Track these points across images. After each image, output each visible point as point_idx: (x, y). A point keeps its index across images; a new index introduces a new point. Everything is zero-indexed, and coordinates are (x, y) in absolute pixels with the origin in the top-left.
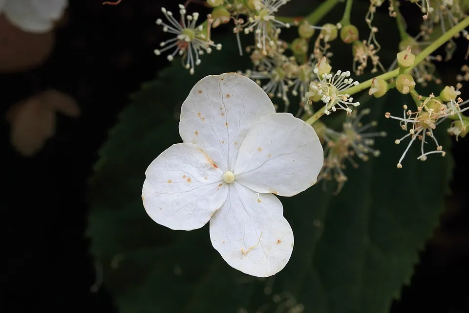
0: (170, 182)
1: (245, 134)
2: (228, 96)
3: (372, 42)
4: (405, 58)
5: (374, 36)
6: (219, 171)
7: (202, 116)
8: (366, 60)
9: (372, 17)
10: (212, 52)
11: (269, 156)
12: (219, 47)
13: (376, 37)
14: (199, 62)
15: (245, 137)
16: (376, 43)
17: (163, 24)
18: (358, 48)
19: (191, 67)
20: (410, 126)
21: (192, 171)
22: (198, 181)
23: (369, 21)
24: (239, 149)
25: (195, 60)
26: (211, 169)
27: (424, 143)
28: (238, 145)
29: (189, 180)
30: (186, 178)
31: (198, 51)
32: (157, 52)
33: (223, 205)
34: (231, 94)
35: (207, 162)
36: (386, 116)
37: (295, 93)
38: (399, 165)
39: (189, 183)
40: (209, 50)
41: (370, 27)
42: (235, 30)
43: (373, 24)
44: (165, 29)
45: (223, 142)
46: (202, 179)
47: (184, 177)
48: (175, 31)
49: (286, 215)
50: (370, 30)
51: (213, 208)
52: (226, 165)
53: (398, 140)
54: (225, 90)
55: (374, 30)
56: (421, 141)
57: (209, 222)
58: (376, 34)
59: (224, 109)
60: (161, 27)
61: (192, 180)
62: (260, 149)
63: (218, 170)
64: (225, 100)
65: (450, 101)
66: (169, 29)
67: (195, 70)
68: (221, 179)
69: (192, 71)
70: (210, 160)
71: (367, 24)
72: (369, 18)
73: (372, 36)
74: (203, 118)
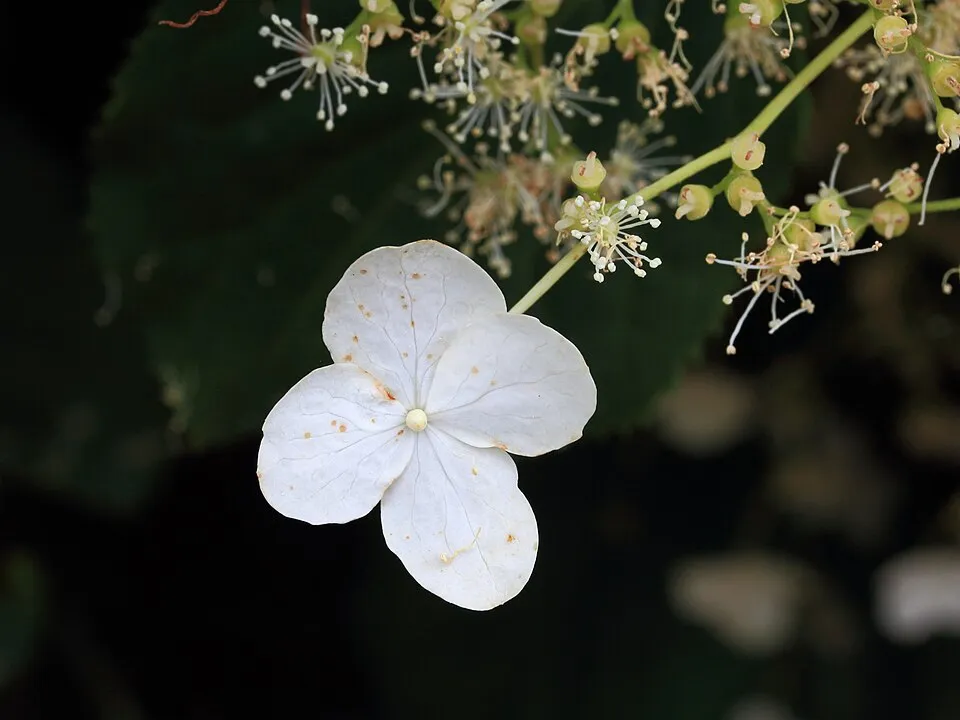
0: (307, 436)
1: (446, 341)
2: (416, 276)
3: (677, 60)
4: (747, 158)
5: (680, 46)
6: (398, 407)
7: (367, 309)
8: (664, 97)
9: (678, 13)
10: (369, 95)
11: (493, 384)
12: (383, 87)
13: (684, 48)
14: (342, 109)
15: (447, 346)
16: (685, 60)
17: (273, 34)
18: (649, 64)
19: (327, 117)
20: (752, 275)
21: (349, 411)
22: (361, 430)
23: (670, 18)
24: (436, 367)
25: (335, 106)
26: (381, 403)
27: (778, 300)
28: (433, 358)
29: (343, 428)
30: (338, 425)
31: (341, 86)
32: (261, 82)
33: (406, 469)
34: (421, 274)
35: (375, 392)
36: (707, 260)
37: (523, 136)
38: (731, 349)
39: (342, 434)
40: (364, 91)
41: (673, 28)
42: (415, 51)
43: (679, 24)
44: (277, 42)
45: (406, 355)
46: (367, 425)
47: (334, 423)
48: (295, 47)
49: (523, 485)
50: (674, 36)
51: (388, 476)
52: (411, 396)
53: (728, 296)
54: (409, 266)
55: (682, 34)
56: (771, 295)
57: (379, 504)
58: (684, 42)
59: (407, 298)
60: (270, 39)
61: (350, 427)
62: (475, 370)
63: (396, 403)
64: (411, 282)
65: (829, 228)
66: (283, 42)
67: (335, 121)
68: (402, 421)
69: (330, 125)
70: (381, 388)
71: (666, 23)
72: (673, 12)
73: (677, 45)
74: (368, 314)
